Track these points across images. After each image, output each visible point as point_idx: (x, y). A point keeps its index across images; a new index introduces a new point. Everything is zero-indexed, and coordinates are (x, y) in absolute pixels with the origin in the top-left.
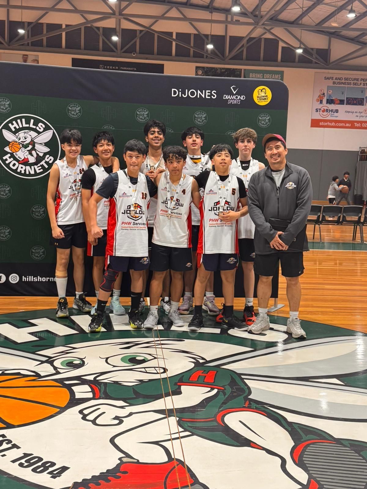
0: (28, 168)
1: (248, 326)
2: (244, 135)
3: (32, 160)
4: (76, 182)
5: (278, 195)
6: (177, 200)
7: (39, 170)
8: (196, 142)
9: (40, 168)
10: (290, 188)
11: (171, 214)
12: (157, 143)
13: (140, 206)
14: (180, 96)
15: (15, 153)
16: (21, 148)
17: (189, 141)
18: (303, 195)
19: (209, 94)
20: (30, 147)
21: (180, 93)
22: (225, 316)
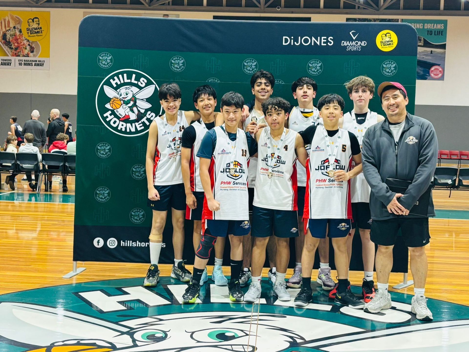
0: (129, 125)
1: (364, 304)
2: (358, 84)
3: (133, 117)
4: (175, 140)
5: (397, 151)
6: (278, 157)
7: (140, 127)
8: (308, 94)
9: (141, 125)
10: (411, 143)
11: (272, 172)
12: (263, 96)
13: (240, 164)
14: (292, 44)
15: (116, 110)
16: (122, 104)
17: (299, 92)
18: (427, 151)
19: (325, 41)
20: (132, 103)
21: (292, 40)
22: (339, 291)
